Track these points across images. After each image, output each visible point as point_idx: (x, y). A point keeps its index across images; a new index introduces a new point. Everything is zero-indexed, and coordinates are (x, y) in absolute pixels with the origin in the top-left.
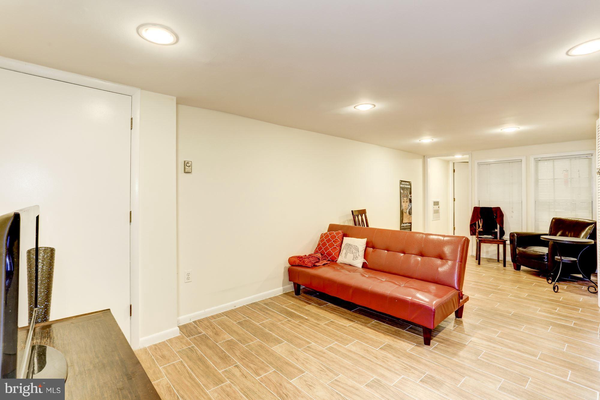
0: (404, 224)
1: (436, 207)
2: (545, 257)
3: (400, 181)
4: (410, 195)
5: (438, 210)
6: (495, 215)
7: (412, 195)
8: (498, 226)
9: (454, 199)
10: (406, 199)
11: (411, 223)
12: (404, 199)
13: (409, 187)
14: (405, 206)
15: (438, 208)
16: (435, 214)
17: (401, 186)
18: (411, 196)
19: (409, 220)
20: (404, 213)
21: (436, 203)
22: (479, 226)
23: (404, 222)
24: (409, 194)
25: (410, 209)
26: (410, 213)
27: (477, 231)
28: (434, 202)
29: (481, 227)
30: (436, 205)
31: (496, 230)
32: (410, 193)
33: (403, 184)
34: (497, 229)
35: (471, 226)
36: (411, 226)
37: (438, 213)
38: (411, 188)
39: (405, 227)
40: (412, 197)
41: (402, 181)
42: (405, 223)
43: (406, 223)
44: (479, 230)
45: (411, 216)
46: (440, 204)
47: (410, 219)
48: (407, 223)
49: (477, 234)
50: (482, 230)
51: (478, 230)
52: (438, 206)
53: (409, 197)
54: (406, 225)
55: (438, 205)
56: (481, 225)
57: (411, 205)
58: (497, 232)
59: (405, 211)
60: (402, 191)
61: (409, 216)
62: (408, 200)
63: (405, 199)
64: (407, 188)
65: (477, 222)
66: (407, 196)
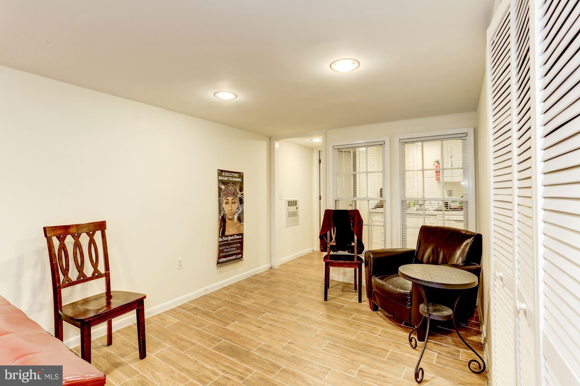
0: (227, 236)
1: (292, 209)
2: (408, 299)
3: (219, 171)
4: (240, 193)
5: (296, 212)
6: (352, 222)
7: (244, 192)
8: (356, 237)
9: (320, 196)
10: (232, 198)
11: (242, 235)
12: (228, 198)
13: (239, 180)
14: (230, 209)
15: (295, 210)
16: (290, 218)
17: (221, 178)
18: (242, 194)
19: (239, 230)
20: (227, 220)
21: (293, 203)
22: (331, 239)
23: (227, 233)
24: (238, 190)
25: (240, 214)
26: (240, 219)
27: (329, 246)
28: (289, 202)
29: (334, 240)
30: (291, 206)
31: (353, 244)
32: (241, 190)
33: (225, 176)
34: (354, 242)
35: (321, 237)
36: (242, 239)
37: (296, 216)
38: (242, 183)
39: (230, 242)
40: (244, 196)
41: (222, 171)
42: (229, 235)
43: (231, 236)
44: (331, 244)
45: (242, 223)
46: (299, 204)
47: (241, 229)
48: (234, 235)
49: (328, 249)
50: (334, 244)
51: (329, 244)
52: (296, 207)
53: (239, 196)
54: (233, 238)
55: (296, 205)
56: (334, 236)
57: (242, 207)
58: (354, 246)
59: (230, 217)
60: (223, 187)
61: (238, 224)
62: (237, 200)
63: (230, 198)
64: (234, 183)
65: (328, 233)
66: (234, 194)
